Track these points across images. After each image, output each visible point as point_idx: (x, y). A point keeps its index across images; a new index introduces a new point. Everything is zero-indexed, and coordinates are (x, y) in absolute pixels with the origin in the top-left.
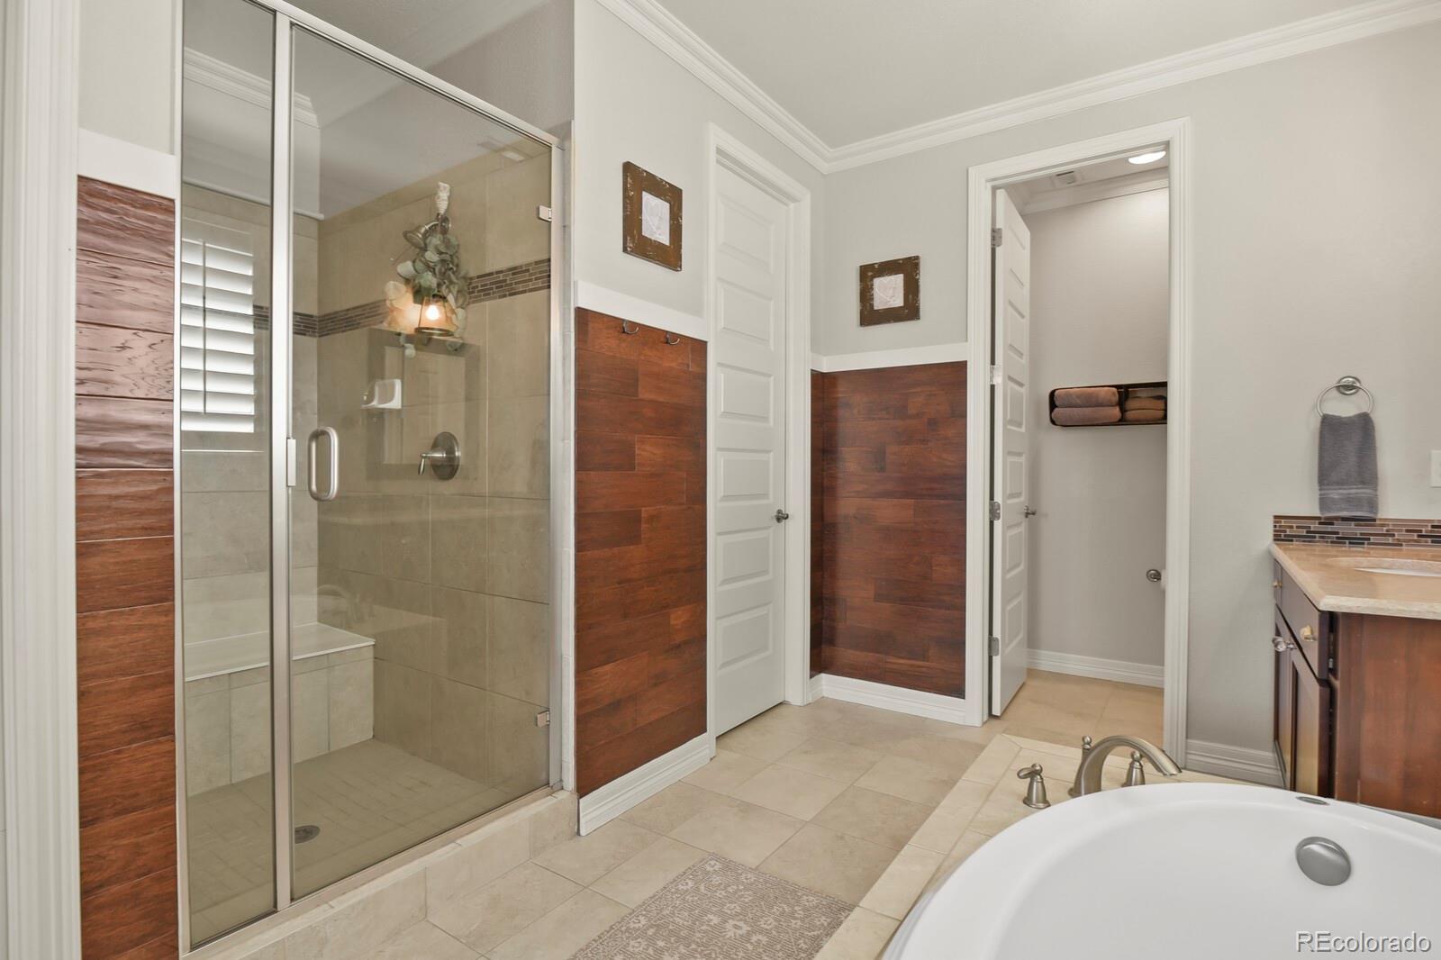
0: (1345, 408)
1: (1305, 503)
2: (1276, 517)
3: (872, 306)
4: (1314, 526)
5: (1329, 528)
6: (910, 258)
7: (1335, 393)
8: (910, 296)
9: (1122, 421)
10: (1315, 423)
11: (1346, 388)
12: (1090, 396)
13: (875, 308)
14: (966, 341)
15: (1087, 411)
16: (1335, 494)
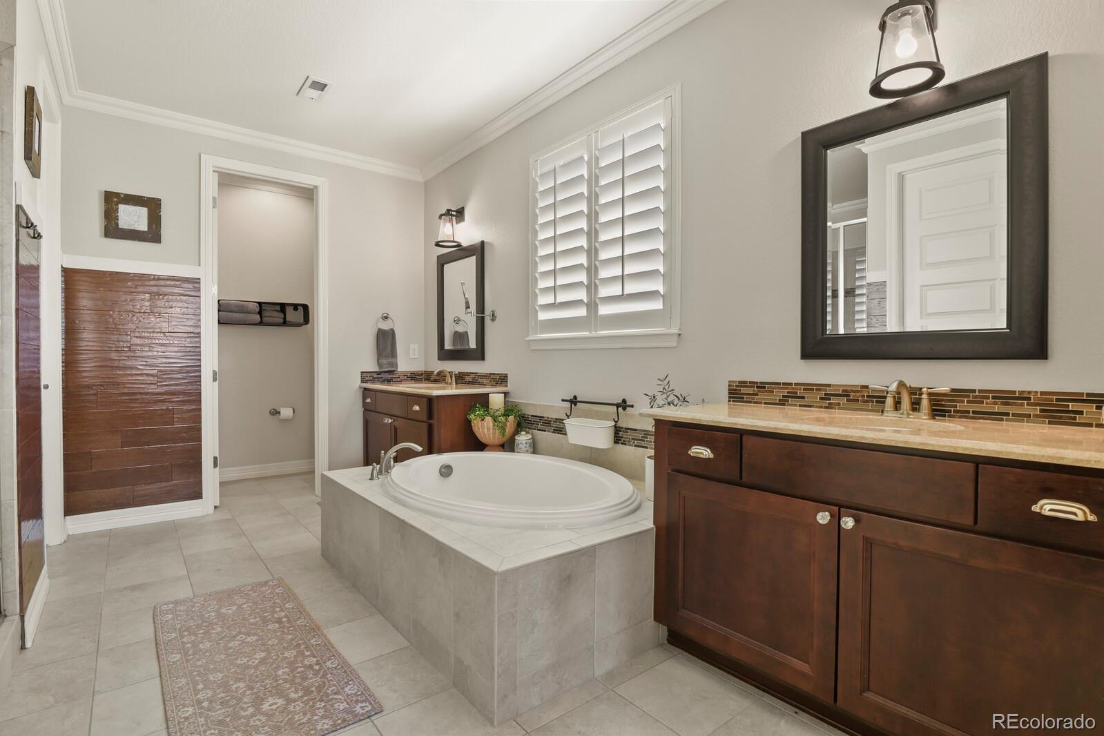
0: (385, 326)
1: (371, 366)
2: (362, 372)
3: (117, 224)
4: (375, 376)
5: (380, 376)
6: (155, 199)
7: (381, 320)
8: (154, 226)
9: (261, 323)
10: (375, 331)
11: (385, 318)
12: (243, 306)
13: (120, 227)
14: (200, 265)
15: (241, 315)
16: (384, 361)
